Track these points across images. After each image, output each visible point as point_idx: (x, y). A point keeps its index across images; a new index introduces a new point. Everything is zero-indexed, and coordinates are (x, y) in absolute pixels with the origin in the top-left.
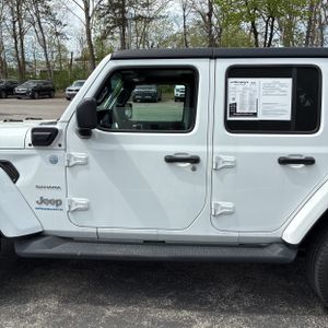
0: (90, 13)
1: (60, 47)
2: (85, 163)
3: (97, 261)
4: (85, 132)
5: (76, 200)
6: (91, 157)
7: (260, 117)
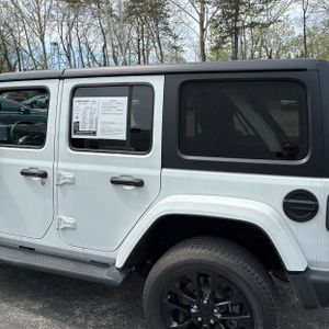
7: (99, 136)
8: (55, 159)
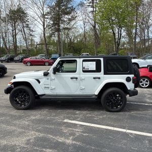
0: (45, 26)
1: (32, 40)
2: (54, 79)
4: (54, 73)
5: (52, 87)
8: (80, 74)
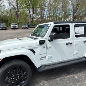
3: (48, 70)
5: (49, 56)
6: (52, 46)
7: (80, 34)
